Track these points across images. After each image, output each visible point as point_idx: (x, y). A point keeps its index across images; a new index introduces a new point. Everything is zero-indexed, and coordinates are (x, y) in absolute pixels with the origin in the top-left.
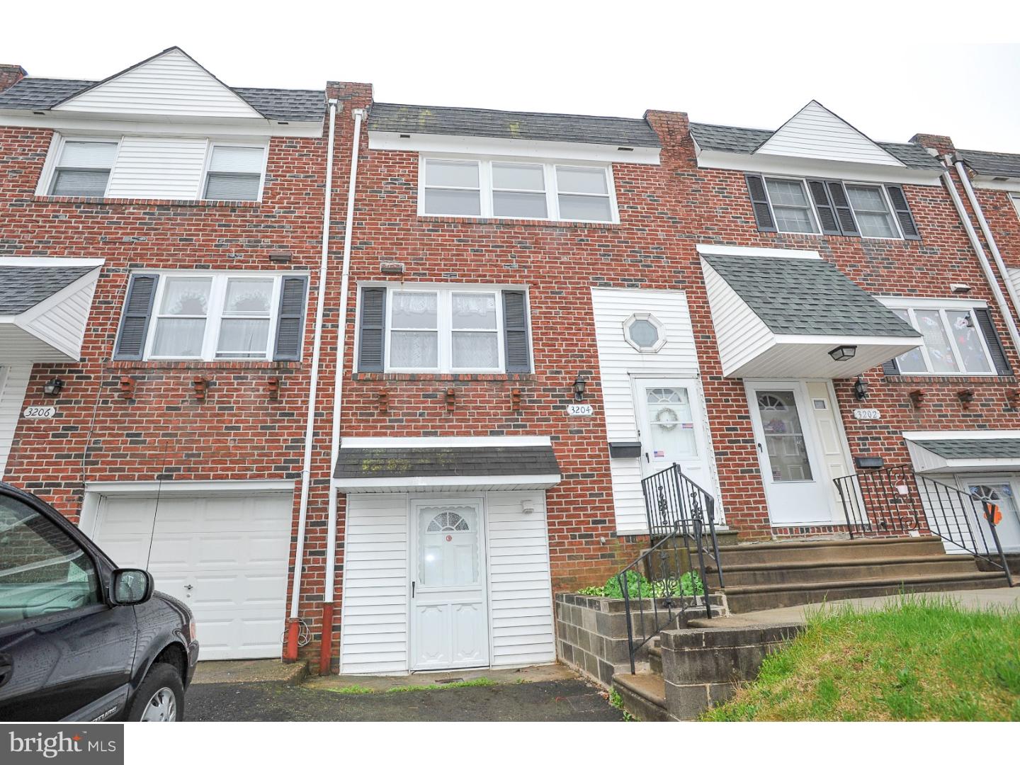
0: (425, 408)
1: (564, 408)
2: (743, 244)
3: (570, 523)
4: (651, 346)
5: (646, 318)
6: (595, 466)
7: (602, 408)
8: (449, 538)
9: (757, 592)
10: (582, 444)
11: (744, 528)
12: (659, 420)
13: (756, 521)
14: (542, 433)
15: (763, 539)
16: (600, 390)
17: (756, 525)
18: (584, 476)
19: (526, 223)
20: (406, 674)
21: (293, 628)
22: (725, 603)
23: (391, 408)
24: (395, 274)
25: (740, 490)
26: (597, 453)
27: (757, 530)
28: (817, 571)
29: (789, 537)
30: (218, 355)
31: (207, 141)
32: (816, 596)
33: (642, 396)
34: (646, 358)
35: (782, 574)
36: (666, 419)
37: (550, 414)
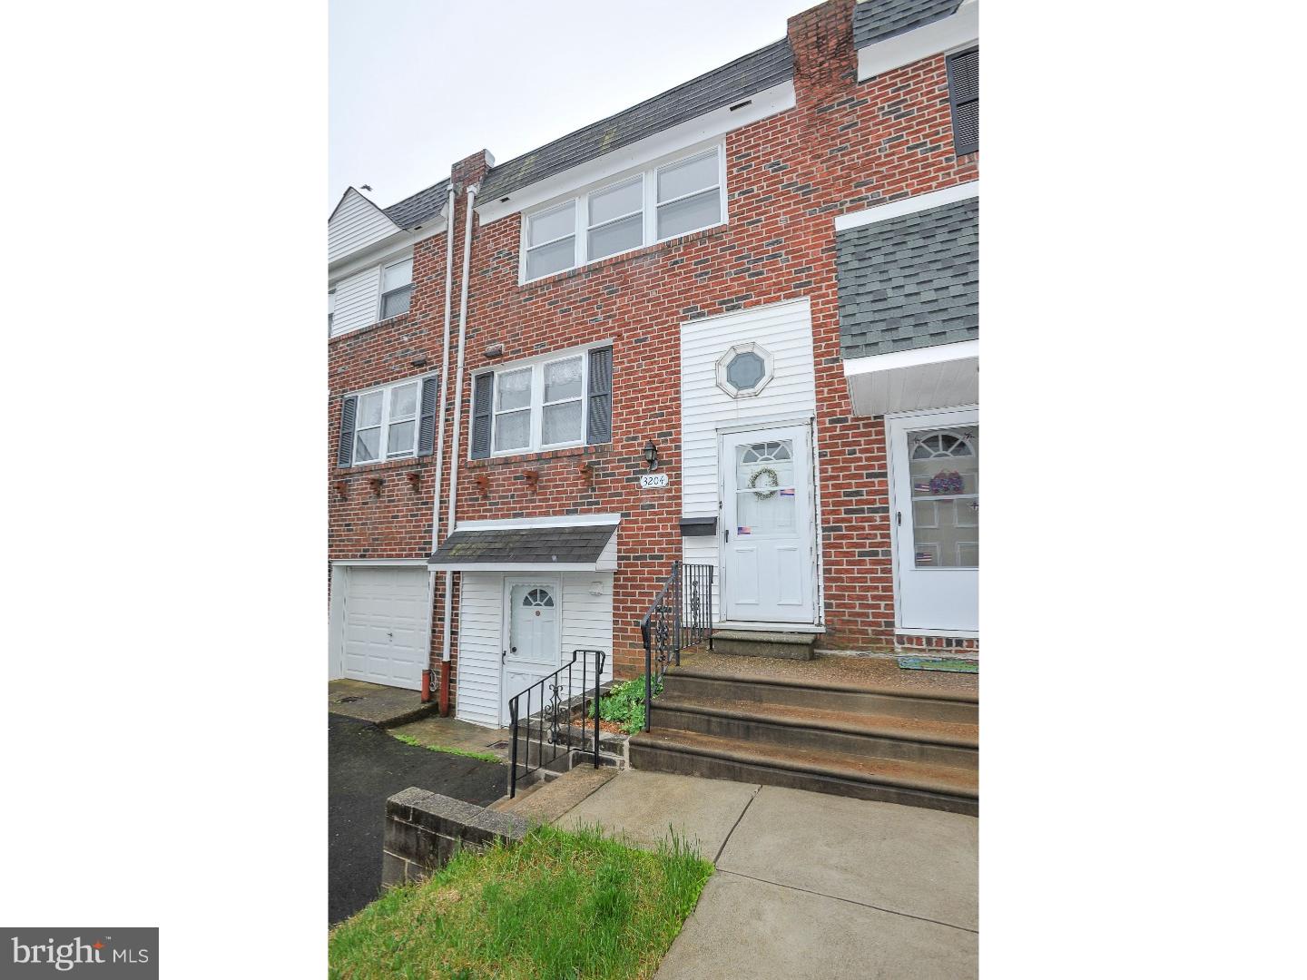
0: (515, 490)
1: (638, 479)
2: (922, 189)
3: (635, 609)
4: (753, 386)
5: (749, 350)
6: (664, 546)
7: (679, 476)
8: (538, 614)
9: (669, 749)
10: (652, 521)
11: (851, 631)
12: (754, 486)
13: (871, 624)
14: (613, 510)
15: (877, 648)
16: (679, 455)
17: (870, 629)
18: (652, 557)
19: (614, 261)
20: (496, 728)
21: (428, 675)
22: (626, 753)
23: (491, 492)
24: (497, 356)
25: (853, 580)
26: (669, 531)
27: (871, 636)
28: (802, 734)
29: (923, 650)
30: (389, 457)
31: (378, 267)
32: (750, 773)
33: (730, 458)
34: (742, 404)
35: (748, 727)
36: (764, 485)
37: (623, 488)
